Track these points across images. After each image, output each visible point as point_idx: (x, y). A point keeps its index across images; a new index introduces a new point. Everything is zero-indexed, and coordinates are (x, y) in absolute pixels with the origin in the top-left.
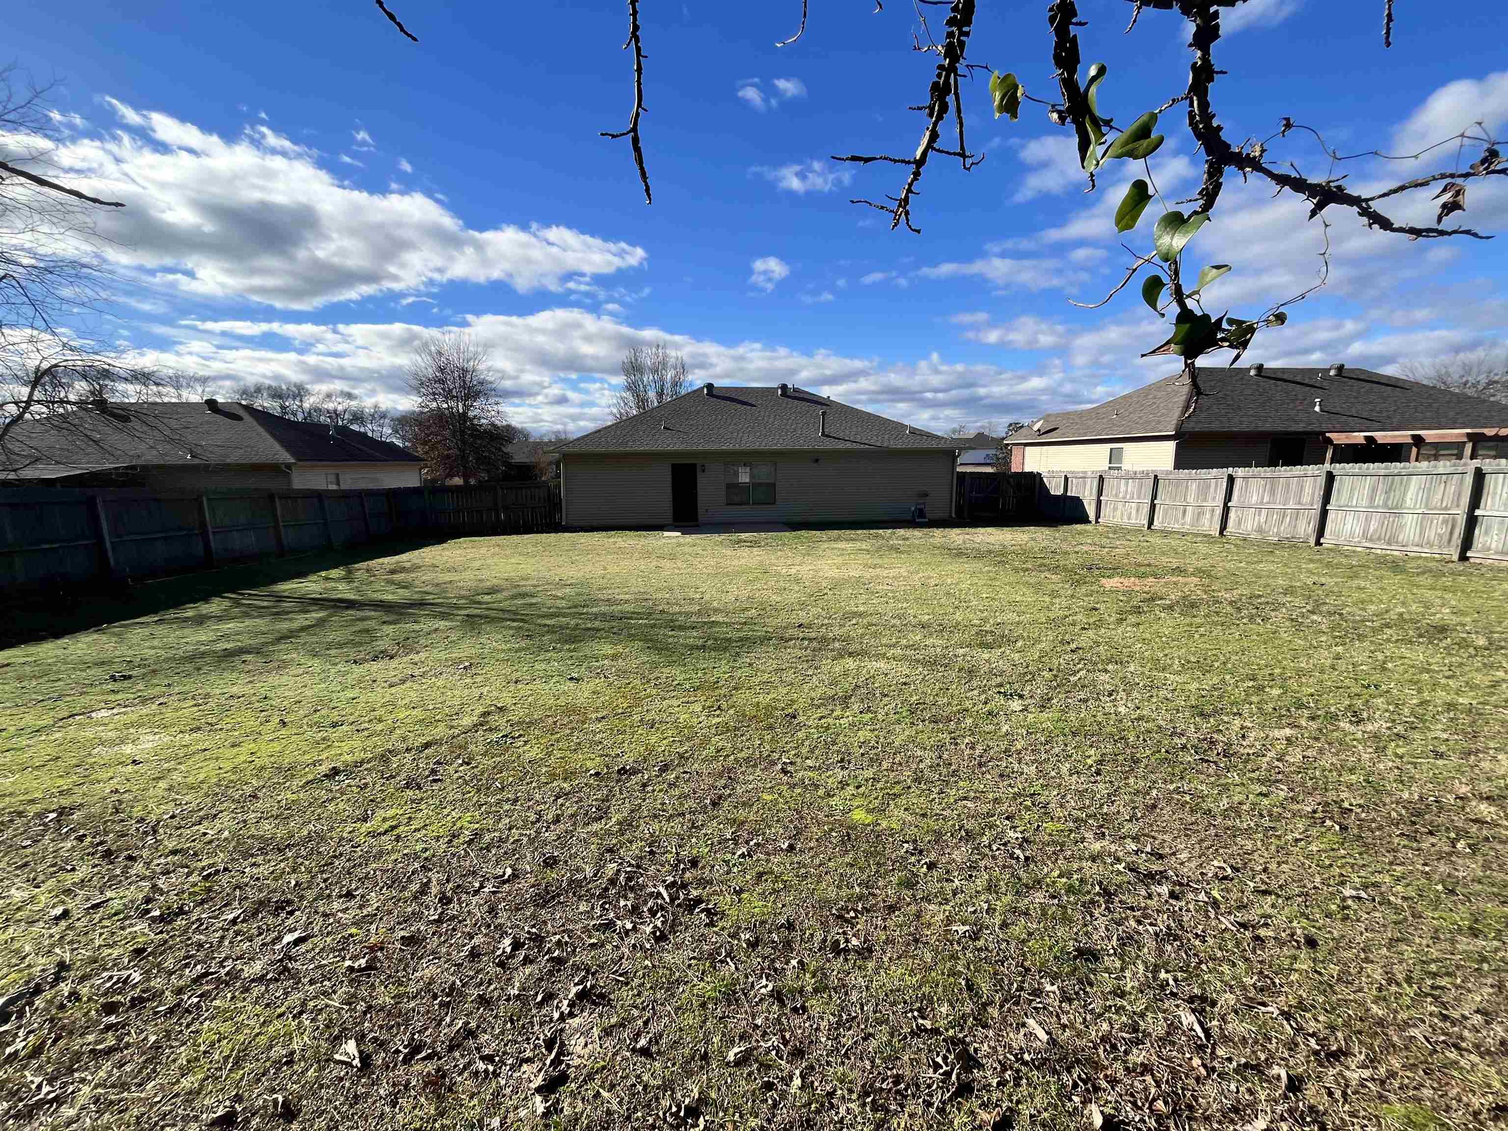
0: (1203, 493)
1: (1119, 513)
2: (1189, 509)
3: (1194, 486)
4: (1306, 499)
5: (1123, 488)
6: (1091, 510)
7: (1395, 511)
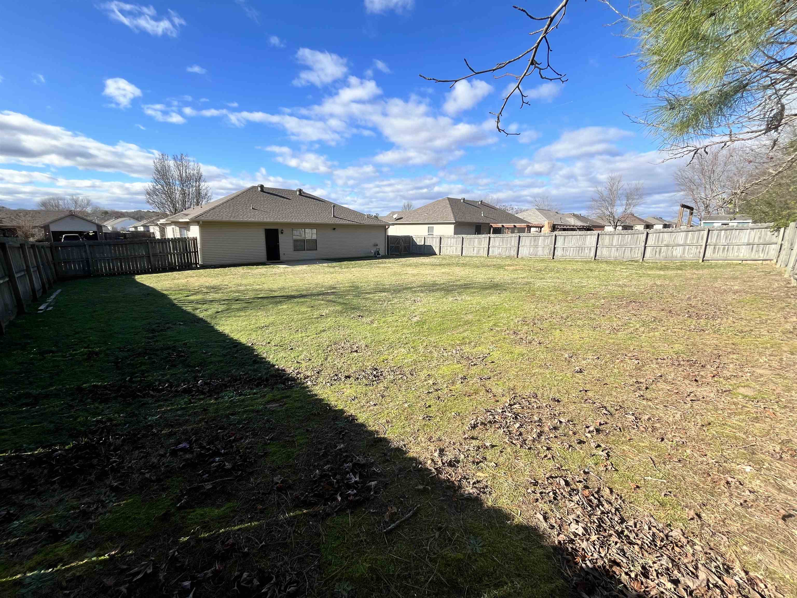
0: (480, 243)
1: (448, 251)
2: (475, 249)
3: (476, 240)
4: (513, 244)
5: (449, 242)
6: (437, 251)
7: (536, 246)
